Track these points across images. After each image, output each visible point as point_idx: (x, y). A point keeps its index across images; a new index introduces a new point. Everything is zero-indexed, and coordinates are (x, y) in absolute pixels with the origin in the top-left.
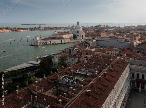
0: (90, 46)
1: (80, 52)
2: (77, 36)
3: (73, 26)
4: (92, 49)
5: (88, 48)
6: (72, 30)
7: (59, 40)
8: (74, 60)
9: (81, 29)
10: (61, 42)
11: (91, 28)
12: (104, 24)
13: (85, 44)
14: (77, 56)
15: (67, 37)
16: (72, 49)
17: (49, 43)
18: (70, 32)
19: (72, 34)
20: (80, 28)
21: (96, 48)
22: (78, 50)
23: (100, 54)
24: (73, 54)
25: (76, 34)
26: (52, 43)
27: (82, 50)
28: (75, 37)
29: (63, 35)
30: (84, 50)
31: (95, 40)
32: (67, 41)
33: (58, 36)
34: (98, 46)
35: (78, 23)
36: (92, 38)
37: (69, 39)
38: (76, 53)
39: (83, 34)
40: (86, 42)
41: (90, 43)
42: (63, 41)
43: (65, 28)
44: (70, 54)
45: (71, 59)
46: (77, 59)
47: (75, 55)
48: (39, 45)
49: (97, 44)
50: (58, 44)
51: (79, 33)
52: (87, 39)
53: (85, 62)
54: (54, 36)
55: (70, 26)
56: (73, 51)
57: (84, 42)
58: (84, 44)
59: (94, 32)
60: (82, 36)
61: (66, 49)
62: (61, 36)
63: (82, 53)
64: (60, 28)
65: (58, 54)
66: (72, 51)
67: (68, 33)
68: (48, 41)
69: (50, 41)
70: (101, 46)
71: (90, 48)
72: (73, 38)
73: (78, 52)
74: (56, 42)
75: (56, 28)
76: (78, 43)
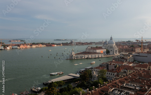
0: (127, 61)
1: (118, 66)
2: (110, 51)
3: (106, 41)
4: (129, 64)
5: (125, 63)
6: (105, 45)
7: (93, 55)
8: (112, 74)
9: (115, 44)
10: (94, 57)
11: (123, 43)
12: (142, 39)
13: (122, 59)
14: (115, 70)
15: (100, 52)
16: (109, 63)
17: (83, 58)
18: (103, 47)
19: (105, 49)
20: (113, 43)
21: (134, 63)
22: (115, 65)
23: (141, 69)
24: (110, 68)
25: (110, 50)
26: (86, 57)
27: (120, 64)
28: (108, 52)
29: (97, 50)
30: (122, 65)
31: (132, 55)
32: (100, 56)
33: (92, 51)
34: (136, 61)
35: (111, 38)
36: (128, 54)
37: (103, 54)
38: (114, 68)
39: (117, 49)
40: (123, 57)
41: (127, 58)
42: (97, 56)
43: (96, 43)
44: (108, 69)
45: (109, 73)
46: (116, 74)
47: (113, 70)
48: (74, 59)
49: (134, 59)
50: (92, 58)
51: (112, 48)
52: (123, 55)
53: (129, 77)
54: (88, 51)
55: (103, 41)
56: (111, 66)
57: (120, 57)
58: (120, 59)
59: (127, 47)
60: (115, 51)
61: (103, 63)
62: (95, 51)
63: (121, 67)
64: (91, 43)
65: (96, 68)
66: (109, 65)
67: (100, 48)
68: (83, 56)
69: (84, 56)
70: (138, 62)
71: (128, 63)
72: (107, 53)
73: (115, 67)
74: (90, 56)
75: (87, 44)
76: (115, 58)
